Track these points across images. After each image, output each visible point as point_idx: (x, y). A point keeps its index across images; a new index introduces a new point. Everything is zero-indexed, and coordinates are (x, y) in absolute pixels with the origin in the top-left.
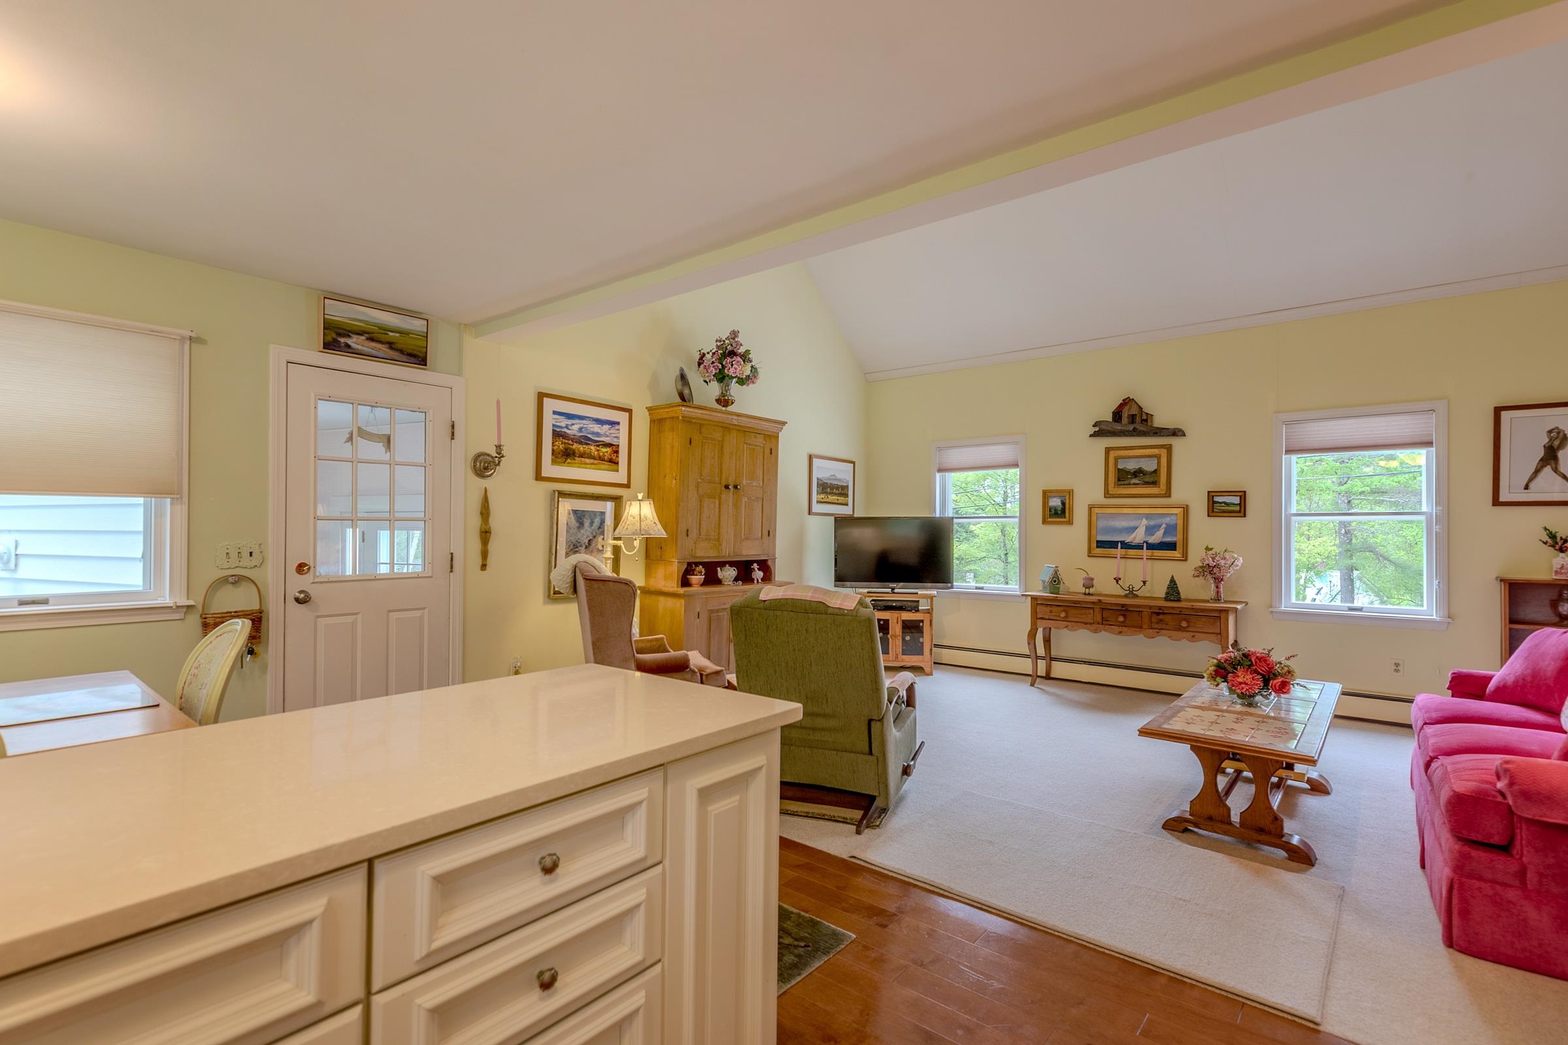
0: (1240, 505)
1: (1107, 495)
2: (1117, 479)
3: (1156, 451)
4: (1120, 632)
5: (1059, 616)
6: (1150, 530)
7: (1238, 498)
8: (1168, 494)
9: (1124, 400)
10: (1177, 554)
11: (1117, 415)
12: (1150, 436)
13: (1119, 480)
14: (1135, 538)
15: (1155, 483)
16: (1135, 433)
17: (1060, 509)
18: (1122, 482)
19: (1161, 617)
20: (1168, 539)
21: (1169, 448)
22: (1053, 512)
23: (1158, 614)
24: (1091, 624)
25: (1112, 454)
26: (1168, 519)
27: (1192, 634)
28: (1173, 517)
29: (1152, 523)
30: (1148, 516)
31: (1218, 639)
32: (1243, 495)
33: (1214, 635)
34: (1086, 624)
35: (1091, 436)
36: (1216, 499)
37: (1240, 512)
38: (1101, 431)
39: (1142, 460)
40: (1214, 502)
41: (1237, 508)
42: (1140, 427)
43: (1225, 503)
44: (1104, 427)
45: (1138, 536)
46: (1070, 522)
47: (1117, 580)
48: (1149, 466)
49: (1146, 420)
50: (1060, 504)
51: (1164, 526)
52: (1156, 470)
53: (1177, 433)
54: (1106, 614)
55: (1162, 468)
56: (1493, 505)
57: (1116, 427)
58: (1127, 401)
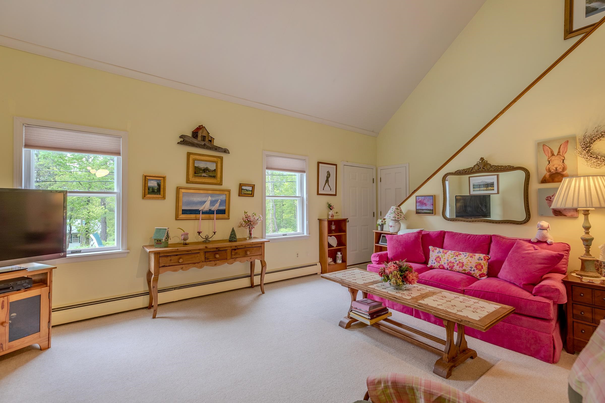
0: (252, 191)
1: (188, 181)
2: (194, 173)
3: (215, 159)
4: (216, 264)
5: (179, 262)
6: (213, 203)
7: (251, 188)
8: (221, 184)
9: (199, 126)
10: (225, 216)
11: (195, 134)
12: (213, 150)
13: (195, 173)
14: (205, 207)
15: (214, 177)
16: (204, 147)
17: (156, 188)
18: (197, 175)
19: (237, 251)
20: (222, 208)
21: (221, 158)
22: (151, 190)
23: (235, 250)
24: (198, 263)
25: (192, 157)
26: (222, 197)
27: (250, 257)
28: (224, 196)
29: (214, 199)
30: (212, 195)
31: (260, 258)
32: (253, 187)
33: (259, 256)
34: (194, 263)
35: (178, 143)
36: (244, 188)
37: (252, 194)
38: (184, 141)
39: (208, 163)
40: (242, 189)
41: (251, 193)
42: (208, 144)
43: (246, 190)
44: (186, 139)
45: (206, 207)
46: (164, 198)
47: (199, 233)
48: (212, 167)
49: (210, 141)
50: (156, 185)
51: (219, 201)
52: (215, 170)
53: (226, 151)
54: (207, 255)
55: (218, 169)
56: (317, 195)
57: (194, 141)
58: (201, 127)
